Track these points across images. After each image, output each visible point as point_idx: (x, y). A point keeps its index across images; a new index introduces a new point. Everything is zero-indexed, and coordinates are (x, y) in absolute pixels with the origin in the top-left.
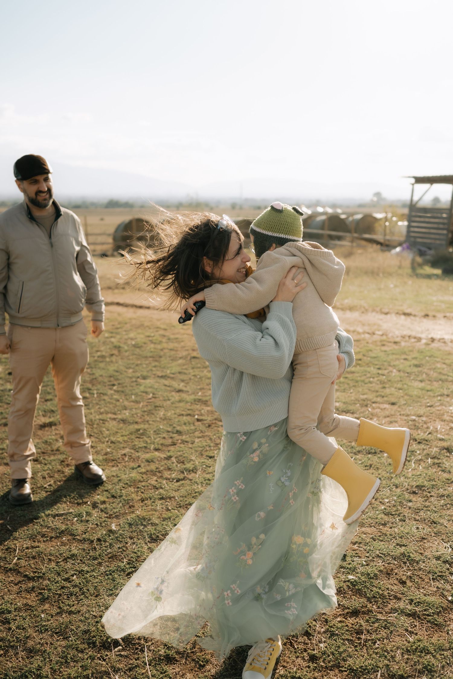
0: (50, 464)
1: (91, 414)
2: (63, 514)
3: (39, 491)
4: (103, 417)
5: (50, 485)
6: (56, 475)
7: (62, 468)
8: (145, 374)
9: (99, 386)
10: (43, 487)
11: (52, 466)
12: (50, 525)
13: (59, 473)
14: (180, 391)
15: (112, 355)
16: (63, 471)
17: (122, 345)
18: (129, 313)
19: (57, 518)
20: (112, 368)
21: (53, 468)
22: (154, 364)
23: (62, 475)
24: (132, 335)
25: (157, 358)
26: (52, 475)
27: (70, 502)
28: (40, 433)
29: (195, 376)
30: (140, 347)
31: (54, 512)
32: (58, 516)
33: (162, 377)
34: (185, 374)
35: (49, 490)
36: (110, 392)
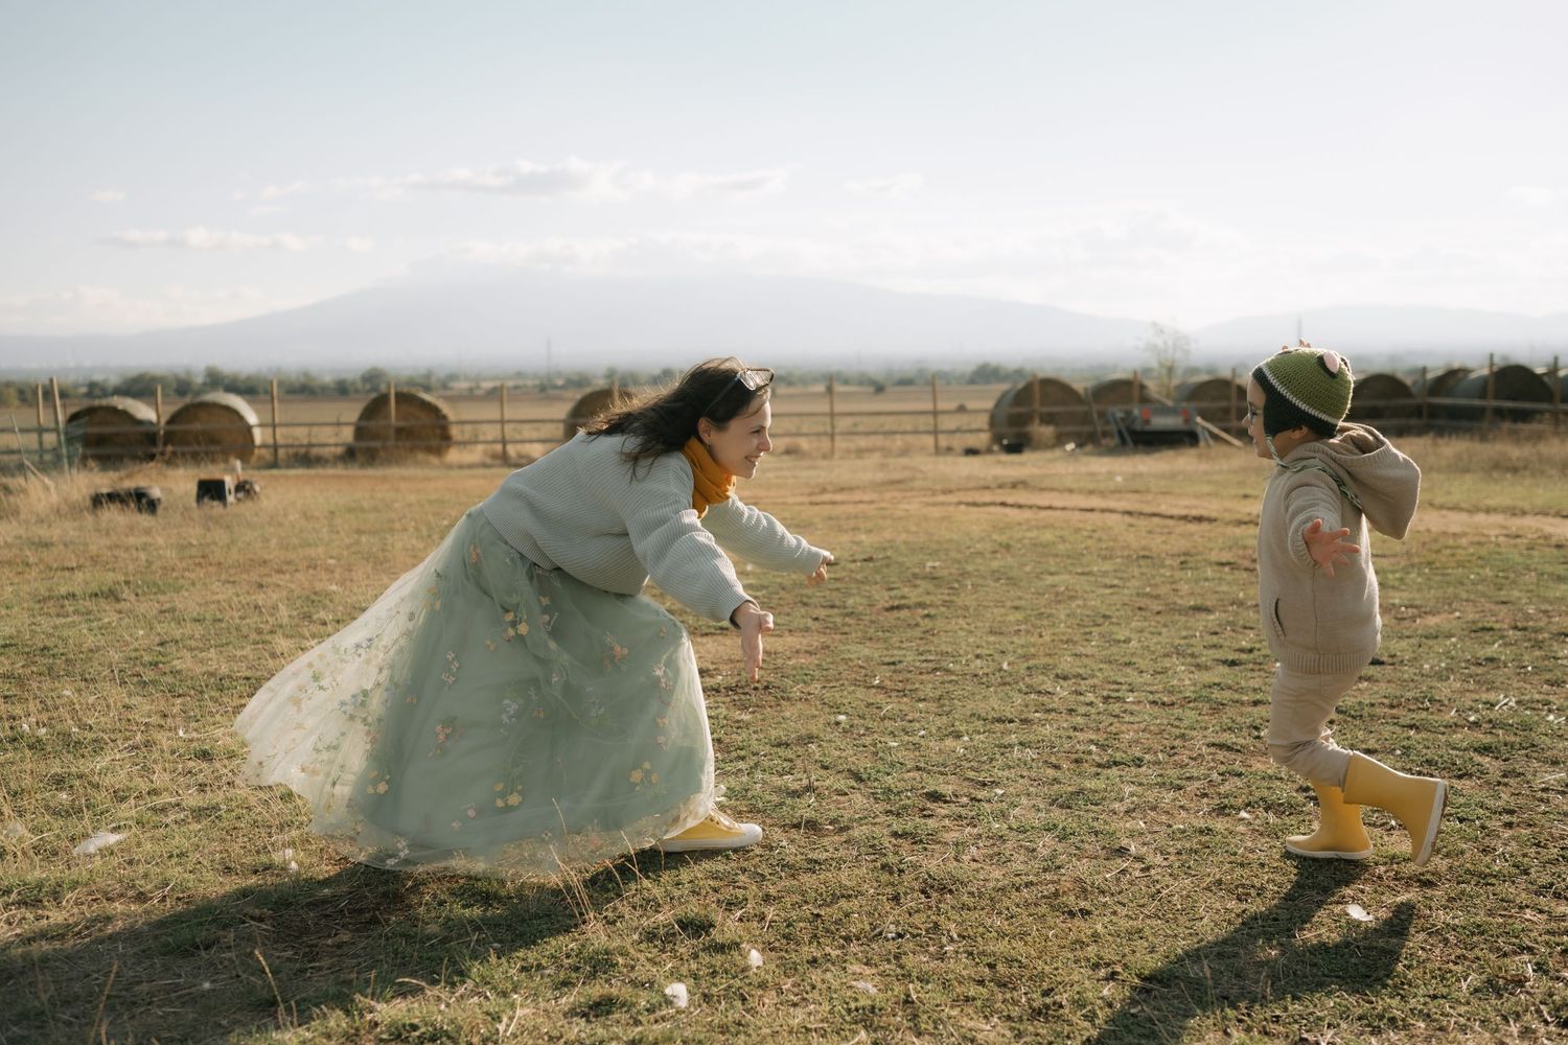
4: (985, 603)
8: (1053, 569)
9: (974, 579)
14: (1112, 586)
15: (996, 552)
17: (1011, 543)
18: (1027, 514)
20: (995, 564)
22: (1069, 561)
24: (1029, 534)
25: (1075, 557)
28: (886, 613)
29: (1142, 574)
30: (1045, 546)
33: (1083, 574)
34: (1124, 572)
36: (992, 584)
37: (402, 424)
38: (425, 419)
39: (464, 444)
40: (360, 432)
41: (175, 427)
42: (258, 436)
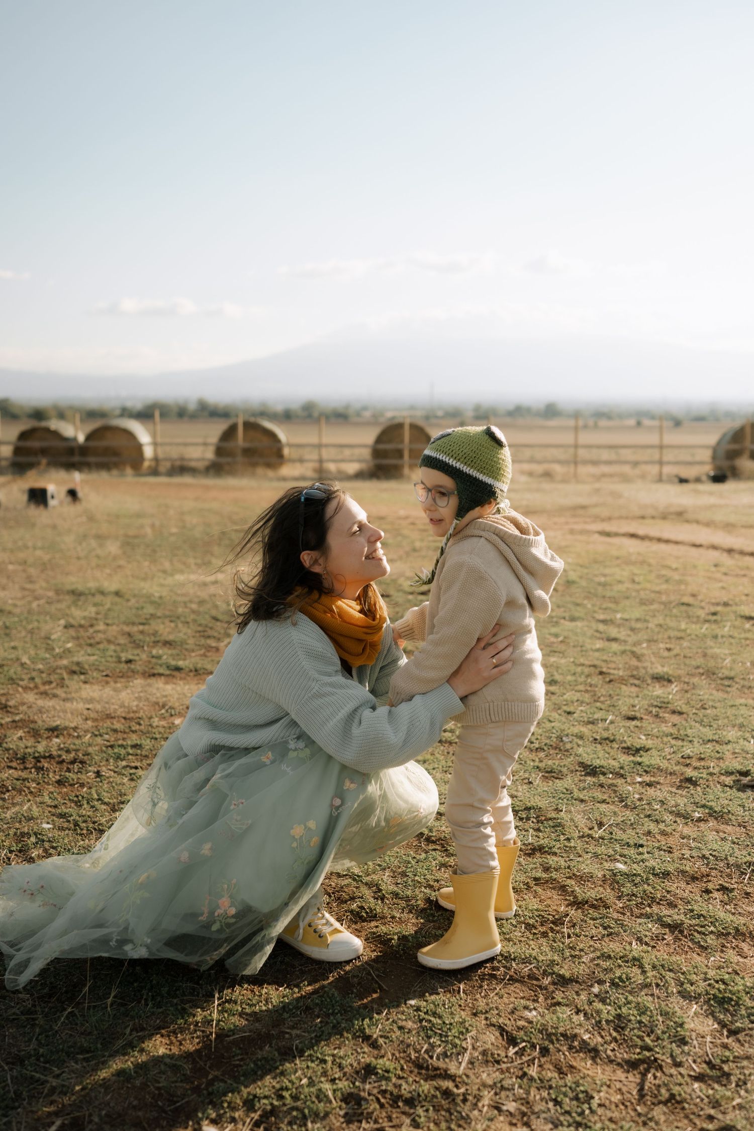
37: (247, 445)
38: (266, 442)
39: (293, 461)
40: (219, 451)
41: (92, 444)
42: (148, 452)
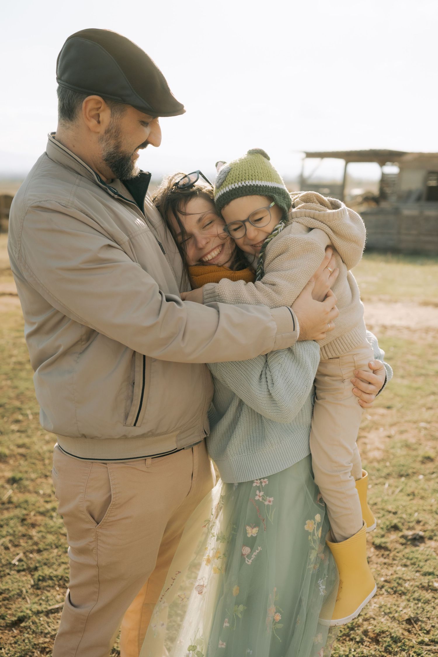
0: (7, 525)
1: (34, 443)
2: (58, 608)
3: (7, 571)
5: (20, 560)
6: (22, 542)
7: (27, 530)
10: (10, 563)
11: (12, 528)
12: (46, 631)
13: (25, 538)
16: (30, 536)
19: (51, 616)
21: (14, 531)
23: (30, 542)
26: (16, 543)
27: (59, 586)
31: (44, 606)
32: (52, 613)
35: (21, 568)
